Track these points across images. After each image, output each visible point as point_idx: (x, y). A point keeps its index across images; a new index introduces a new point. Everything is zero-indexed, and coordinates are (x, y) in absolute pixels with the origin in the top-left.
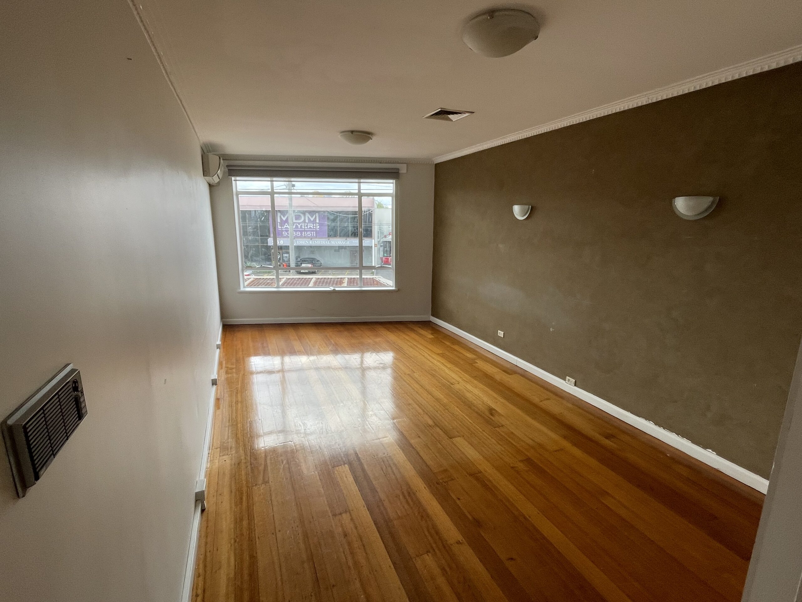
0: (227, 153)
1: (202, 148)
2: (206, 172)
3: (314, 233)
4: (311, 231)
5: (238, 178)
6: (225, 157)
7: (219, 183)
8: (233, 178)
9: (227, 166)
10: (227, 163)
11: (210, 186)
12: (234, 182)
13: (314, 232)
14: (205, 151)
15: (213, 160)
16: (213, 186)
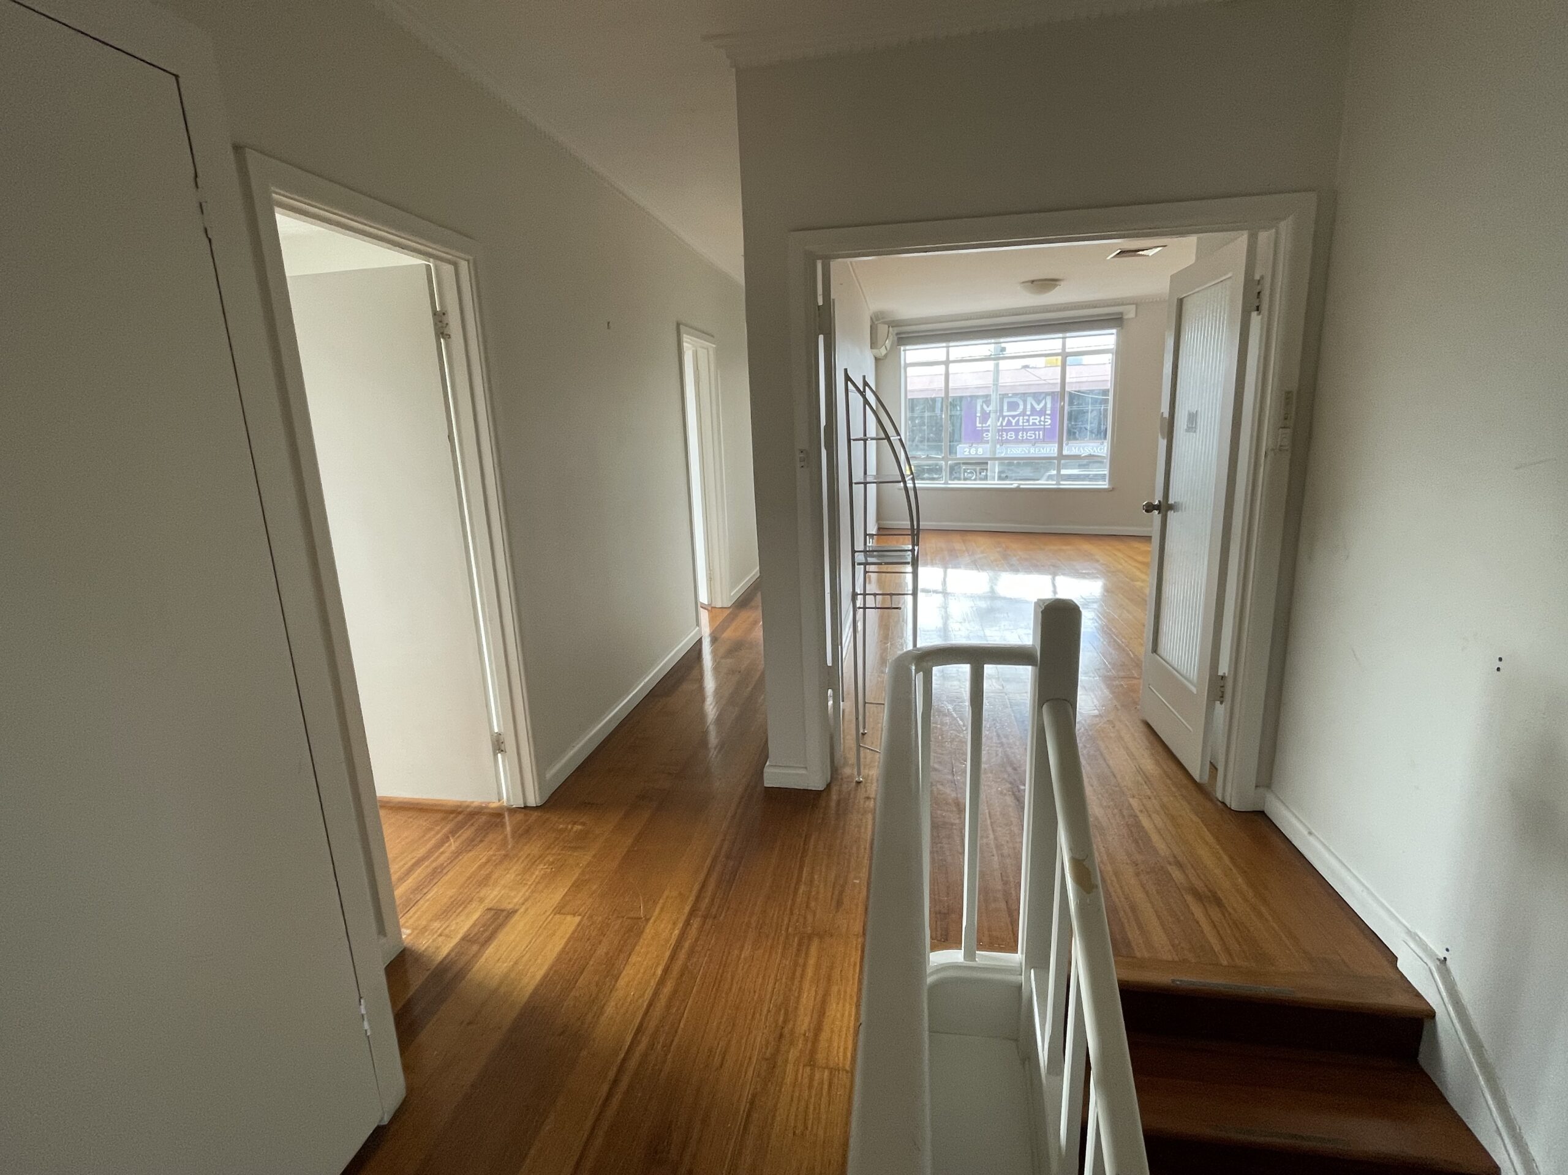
0: (897, 319)
1: (871, 318)
2: (873, 344)
3: (1039, 434)
4: (1035, 430)
5: (908, 347)
6: (893, 324)
7: (886, 356)
8: (902, 348)
9: (897, 334)
10: (897, 330)
11: (877, 359)
12: (902, 353)
13: (1041, 432)
14: (874, 320)
15: (883, 329)
16: (880, 359)
